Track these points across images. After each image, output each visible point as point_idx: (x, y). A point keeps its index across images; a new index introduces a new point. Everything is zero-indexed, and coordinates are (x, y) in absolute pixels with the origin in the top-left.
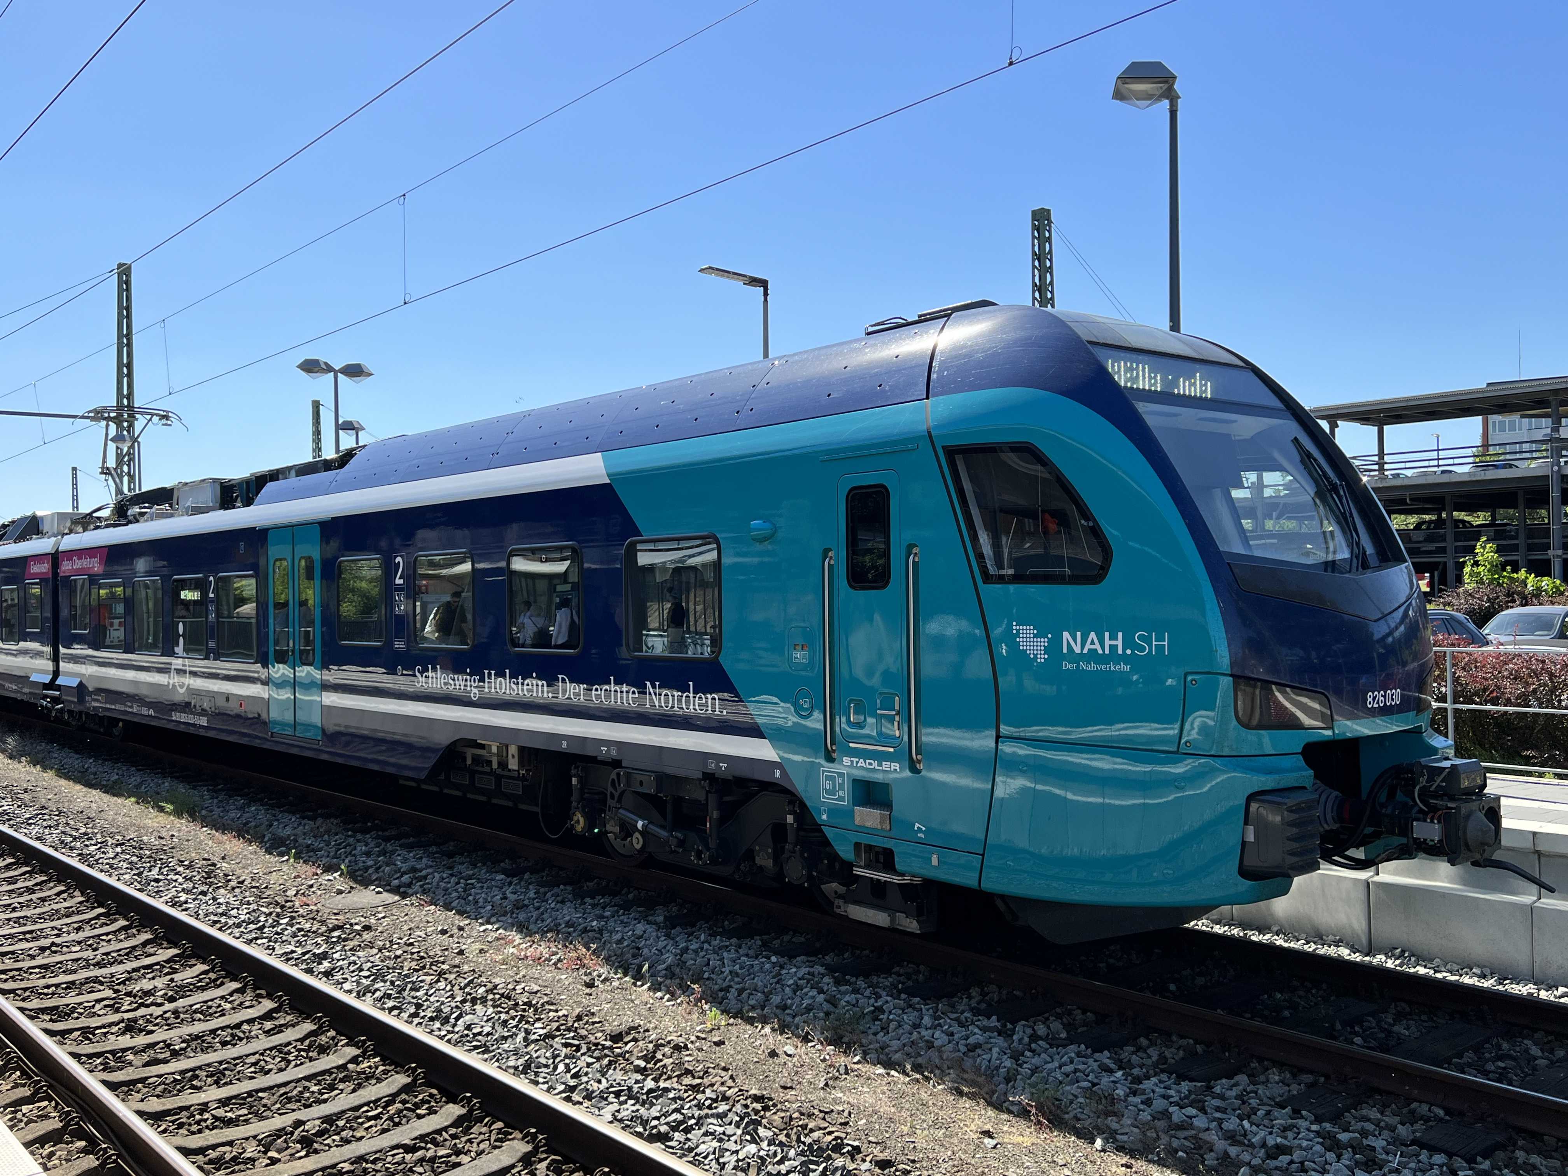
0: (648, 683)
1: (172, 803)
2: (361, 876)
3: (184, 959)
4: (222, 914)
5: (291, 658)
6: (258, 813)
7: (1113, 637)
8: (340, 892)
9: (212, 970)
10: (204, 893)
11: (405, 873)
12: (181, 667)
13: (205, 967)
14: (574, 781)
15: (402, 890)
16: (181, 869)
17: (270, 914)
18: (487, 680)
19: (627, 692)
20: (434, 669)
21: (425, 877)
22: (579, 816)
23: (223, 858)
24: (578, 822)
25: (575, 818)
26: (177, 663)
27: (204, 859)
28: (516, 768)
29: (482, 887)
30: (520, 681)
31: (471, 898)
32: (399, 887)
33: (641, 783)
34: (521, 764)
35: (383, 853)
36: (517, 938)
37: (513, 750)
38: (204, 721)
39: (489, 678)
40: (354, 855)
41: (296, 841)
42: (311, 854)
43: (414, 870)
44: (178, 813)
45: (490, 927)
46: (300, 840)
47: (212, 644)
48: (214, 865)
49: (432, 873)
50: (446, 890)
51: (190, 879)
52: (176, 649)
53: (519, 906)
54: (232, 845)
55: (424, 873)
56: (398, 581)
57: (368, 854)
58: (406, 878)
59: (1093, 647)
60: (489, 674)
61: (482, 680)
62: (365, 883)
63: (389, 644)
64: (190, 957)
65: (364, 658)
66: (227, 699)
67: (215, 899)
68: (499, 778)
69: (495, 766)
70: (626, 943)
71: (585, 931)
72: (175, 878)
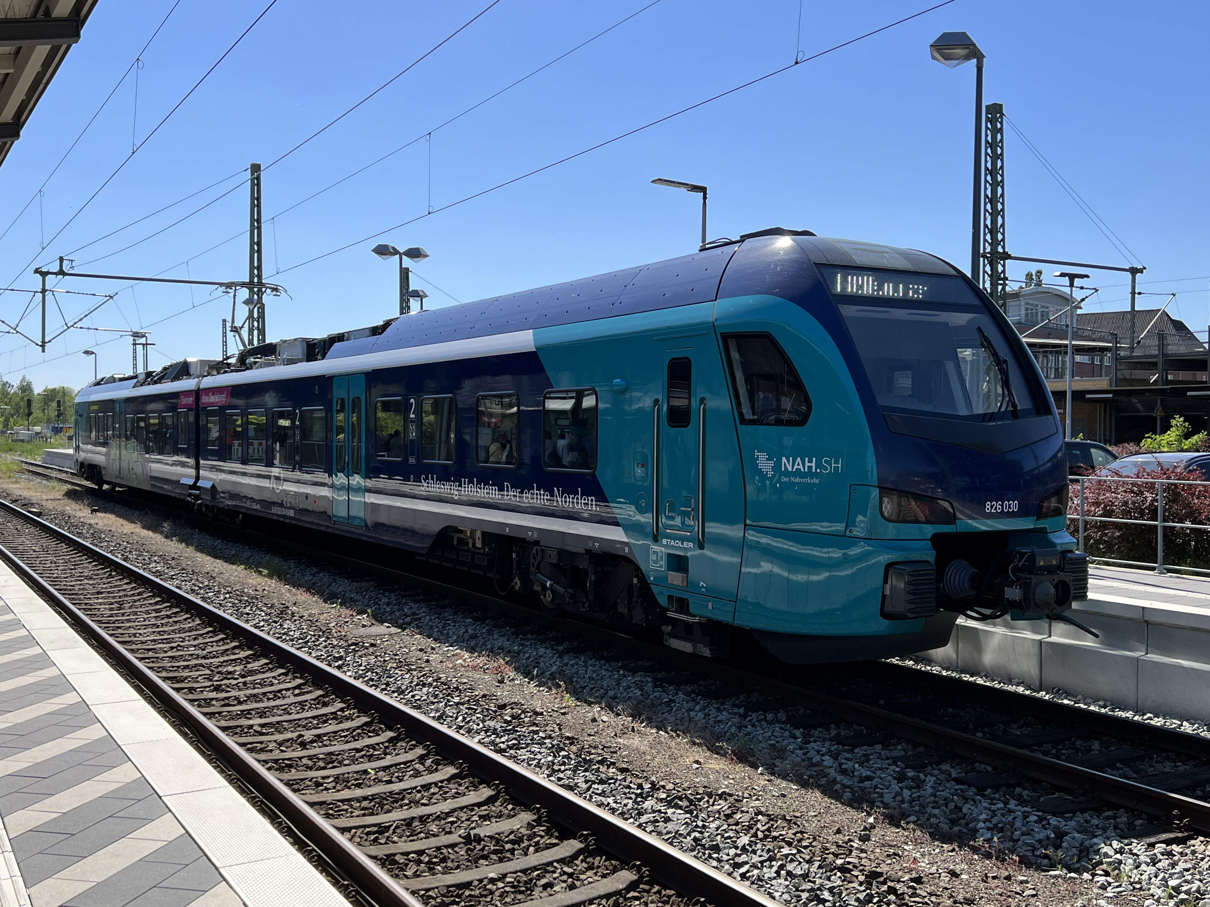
0: (555, 489)
1: (267, 569)
2: (381, 617)
3: (255, 657)
4: (284, 634)
5: (346, 469)
6: (324, 578)
7: (810, 461)
8: (364, 626)
9: (271, 663)
10: (275, 622)
11: (409, 616)
12: (277, 475)
13: (267, 661)
14: (514, 555)
15: (404, 626)
16: (265, 609)
17: (315, 635)
18: (463, 486)
19: (544, 495)
20: (432, 479)
21: (420, 619)
22: (517, 580)
23: (295, 604)
24: (516, 583)
25: (515, 581)
26: (275, 471)
27: (282, 604)
28: (480, 546)
29: (455, 626)
30: (482, 486)
31: (445, 632)
32: (403, 624)
33: (550, 556)
34: (483, 543)
35: (399, 604)
36: (467, 655)
37: (478, 534)
38: (291, 513)
39: (465, 484)
40: (379, 605)
41: (344, 595)
42: (352, 603)
43: (414, 614)
44: (270, 576)
45: (451, 648)
46: (347, 595)
47: (297, 458)
48: (287, 607)
49: (425, 616)
50: (431, 627)
51: (269, 615)
52: (275, 461)
53: (473, 637)
54: (302, 596)
55: (420, 616)
56: (412, 416)
57: (388, 604)
58: (408, 619)
59: (798, 467)
60: (465, 481)
61: (460, 486)
62: (382, 622)
63: (406, 460)
64: (260, 656)
65: (391, 471)
66: (307, 497)
67: (281, 625)
68: (473, 554)
69: (470, 546)
70: (531, 659)
71: (509, 651)
72: (259, 613)
